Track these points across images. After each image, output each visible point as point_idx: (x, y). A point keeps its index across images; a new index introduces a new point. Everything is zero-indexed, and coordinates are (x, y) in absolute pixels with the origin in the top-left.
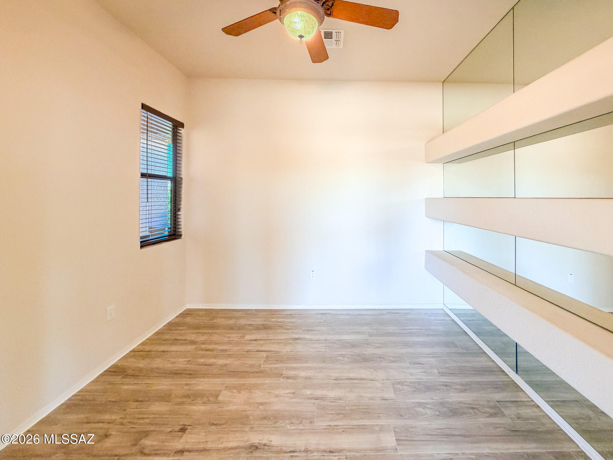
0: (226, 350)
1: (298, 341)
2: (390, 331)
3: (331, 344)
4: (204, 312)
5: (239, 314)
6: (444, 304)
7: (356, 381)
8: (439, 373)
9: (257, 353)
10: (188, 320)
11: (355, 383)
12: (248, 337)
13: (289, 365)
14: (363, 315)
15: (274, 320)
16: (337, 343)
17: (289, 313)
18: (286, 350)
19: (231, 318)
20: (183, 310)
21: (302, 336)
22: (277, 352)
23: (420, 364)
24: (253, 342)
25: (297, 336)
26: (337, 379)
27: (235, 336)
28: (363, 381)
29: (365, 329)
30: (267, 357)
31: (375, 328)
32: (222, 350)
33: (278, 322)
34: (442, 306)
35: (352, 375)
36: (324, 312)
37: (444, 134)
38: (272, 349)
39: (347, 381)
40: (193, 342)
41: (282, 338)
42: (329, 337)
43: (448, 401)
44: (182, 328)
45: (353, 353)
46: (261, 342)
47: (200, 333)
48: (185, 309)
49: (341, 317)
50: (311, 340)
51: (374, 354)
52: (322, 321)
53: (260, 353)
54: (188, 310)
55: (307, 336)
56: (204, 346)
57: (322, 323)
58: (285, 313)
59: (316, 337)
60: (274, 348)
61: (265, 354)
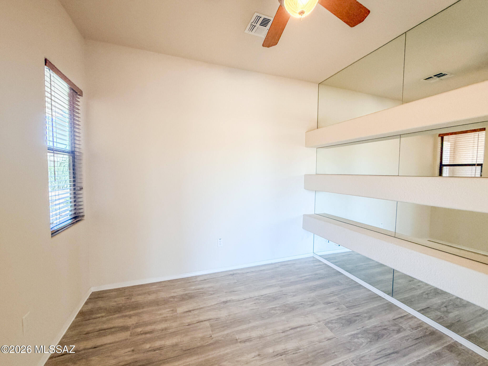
0: (166, 329)
1: (228, 304)
2: (292, 280)
3: (257, 301)
4: (115, 293)
5: (154, 288)
6: (313, 253)
7: (299, 329)
8: (347, 307)
9: (198, 324)
10: (101, 304)
11: (300, 331)
12: (180, 310)
13: (236, 329)
14: (264, 270)
15: (193, 288)
16: (261, 298)
17: (202, 278)
18: (223, 314)
19: (149, 293)
20: (90, 295)
21: (229, 298)
22: (217, 319)
23: (330, 303)
24: (187, 314)
25: (224, 299)
26: (284, 331)
27: (165, 312)
28: (303, 328)
29: (273, 282)
30: (211, 326)
31: (280, 280)
32: (162, 330)
33: (199, 289)
34: (312, 255)
35: (293, 325)
36: (232, 273)
37: (318, 129)
38: (211, 317)
39: (292, 331)
40: (125, 328)
41: (213, 304)
42: (252, 295)
43: (368, 328)
44: (99, 315)
45: (279, 305)
46: (196, 312)
47: (126, 316)
48: (91, 293)
49: (248, 275)
50: (239, 301)
51: (295, 302)
52: (236, 281)
53: (201, 323)
54: (93, 294)
55: (234, 298)
56: (139, 330)
57: (237, 283)
58: (199, 279)
59: (242, 297)
60: (212, 315)
61: (207, 324)
